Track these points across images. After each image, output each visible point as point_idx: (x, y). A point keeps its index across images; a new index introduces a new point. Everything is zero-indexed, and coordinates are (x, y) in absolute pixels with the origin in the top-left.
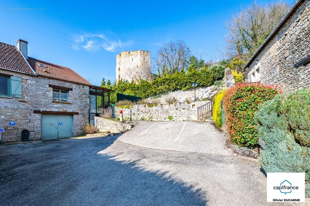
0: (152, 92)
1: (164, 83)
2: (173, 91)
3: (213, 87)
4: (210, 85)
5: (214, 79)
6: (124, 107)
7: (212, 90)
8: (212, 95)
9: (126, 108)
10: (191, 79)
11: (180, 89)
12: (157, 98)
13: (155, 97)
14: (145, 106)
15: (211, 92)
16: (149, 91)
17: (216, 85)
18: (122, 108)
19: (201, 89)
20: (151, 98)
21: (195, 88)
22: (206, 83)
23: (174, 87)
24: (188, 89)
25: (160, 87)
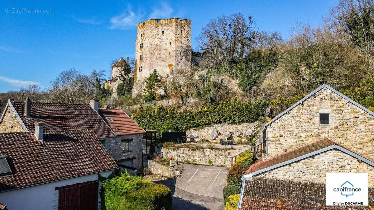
0: (195, 123)
1: (207, 115)
2: (217, 124)
3: (256, 123)
4: (254, 121)
5: (258, 115)
6: (170, 149)
7: (254, 128)
8: (255, 132)
9: (172, 150)
10: (235, 114)
11: (225, 122)
12: (200, 130)
13: (198, 128)
14: (189, 150)
15: (255, 129)
16: (191, 122)
17: (260, 120)
18: (169, 150)
19: (245, 123)
20: (194, 129)
21: (240, 123)
22: (250, 119)
23: (217, 120)
24: (232, 123)
25: (203, 118)
